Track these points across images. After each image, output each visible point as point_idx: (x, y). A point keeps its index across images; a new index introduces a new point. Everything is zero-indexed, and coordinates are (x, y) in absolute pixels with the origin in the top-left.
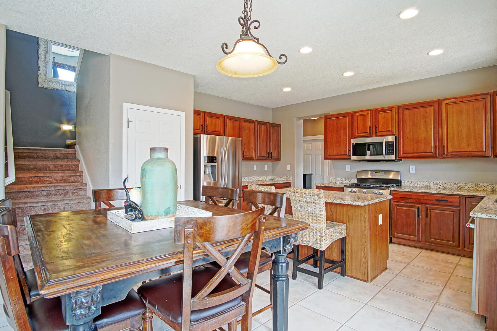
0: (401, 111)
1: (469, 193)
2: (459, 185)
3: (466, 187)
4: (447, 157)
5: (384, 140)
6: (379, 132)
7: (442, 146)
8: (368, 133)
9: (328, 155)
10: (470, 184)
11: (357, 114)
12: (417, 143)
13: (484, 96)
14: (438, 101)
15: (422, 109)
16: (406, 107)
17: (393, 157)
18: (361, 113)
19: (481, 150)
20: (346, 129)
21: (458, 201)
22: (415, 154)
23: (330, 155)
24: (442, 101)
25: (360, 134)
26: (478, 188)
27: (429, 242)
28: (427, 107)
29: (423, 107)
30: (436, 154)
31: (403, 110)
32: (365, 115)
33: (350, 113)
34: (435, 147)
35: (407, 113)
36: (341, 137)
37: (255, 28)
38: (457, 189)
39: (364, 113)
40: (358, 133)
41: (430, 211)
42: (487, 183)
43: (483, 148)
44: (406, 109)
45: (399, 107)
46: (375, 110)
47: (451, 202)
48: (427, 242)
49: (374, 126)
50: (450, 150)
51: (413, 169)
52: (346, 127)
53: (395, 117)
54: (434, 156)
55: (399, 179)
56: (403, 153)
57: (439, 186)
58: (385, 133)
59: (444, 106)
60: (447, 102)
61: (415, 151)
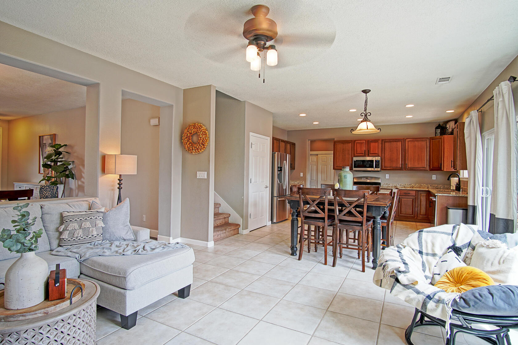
0: (383, 142)
1: (420, 189)
2: (412, 185)
3: (415, 186)
4: (408, 170)
5: (374, 159)
6: (370, 154)
7: (405, 164)
8: (363, 154)
9: (336, 167)
10: (417, 185)
11: (357, 142)
12: (392, 162)
13: (426, 139)
14: (404, 139)
15: (395, 143)
16: (387, 141)
17: (379, 169)
18: (359, 141)
19: (424, 167)
20: (349, 150)
21: (415, 193)
22: (391, 168)
23: (337, 167)
24: (405, 140)
25: (358, 155)
26: (421, 187)
27: (400, 216)
28: (398, 141)
29: (396, 142)
30: (402, 168)
31: (385, 142)
32: (361, 143)
33: (352, 141)
34: (402, 164)
35: (387, 144)
36: (345, 155)
37: (369, 115)
38: (411, 188)
39: (361, 141)
40: (357, 154)
41: (401, 199)
42: (425, 184)
43: (425, 166)
44: (387, 142)
45: (382, 140)
46: (368, 141)
47: (411, 194)
48: (399, 216)
49: (367, 150)
50: (409, 166)
51: (387, 176)
52: (349, 149)
53: (380, 146)
54: (401, 169)
55: (380, 182)
56: (385, 167)
57: (401, 186)
58: (374, 155)
59: (407, 142)
60: (408, 140)
61: (391, 166)
